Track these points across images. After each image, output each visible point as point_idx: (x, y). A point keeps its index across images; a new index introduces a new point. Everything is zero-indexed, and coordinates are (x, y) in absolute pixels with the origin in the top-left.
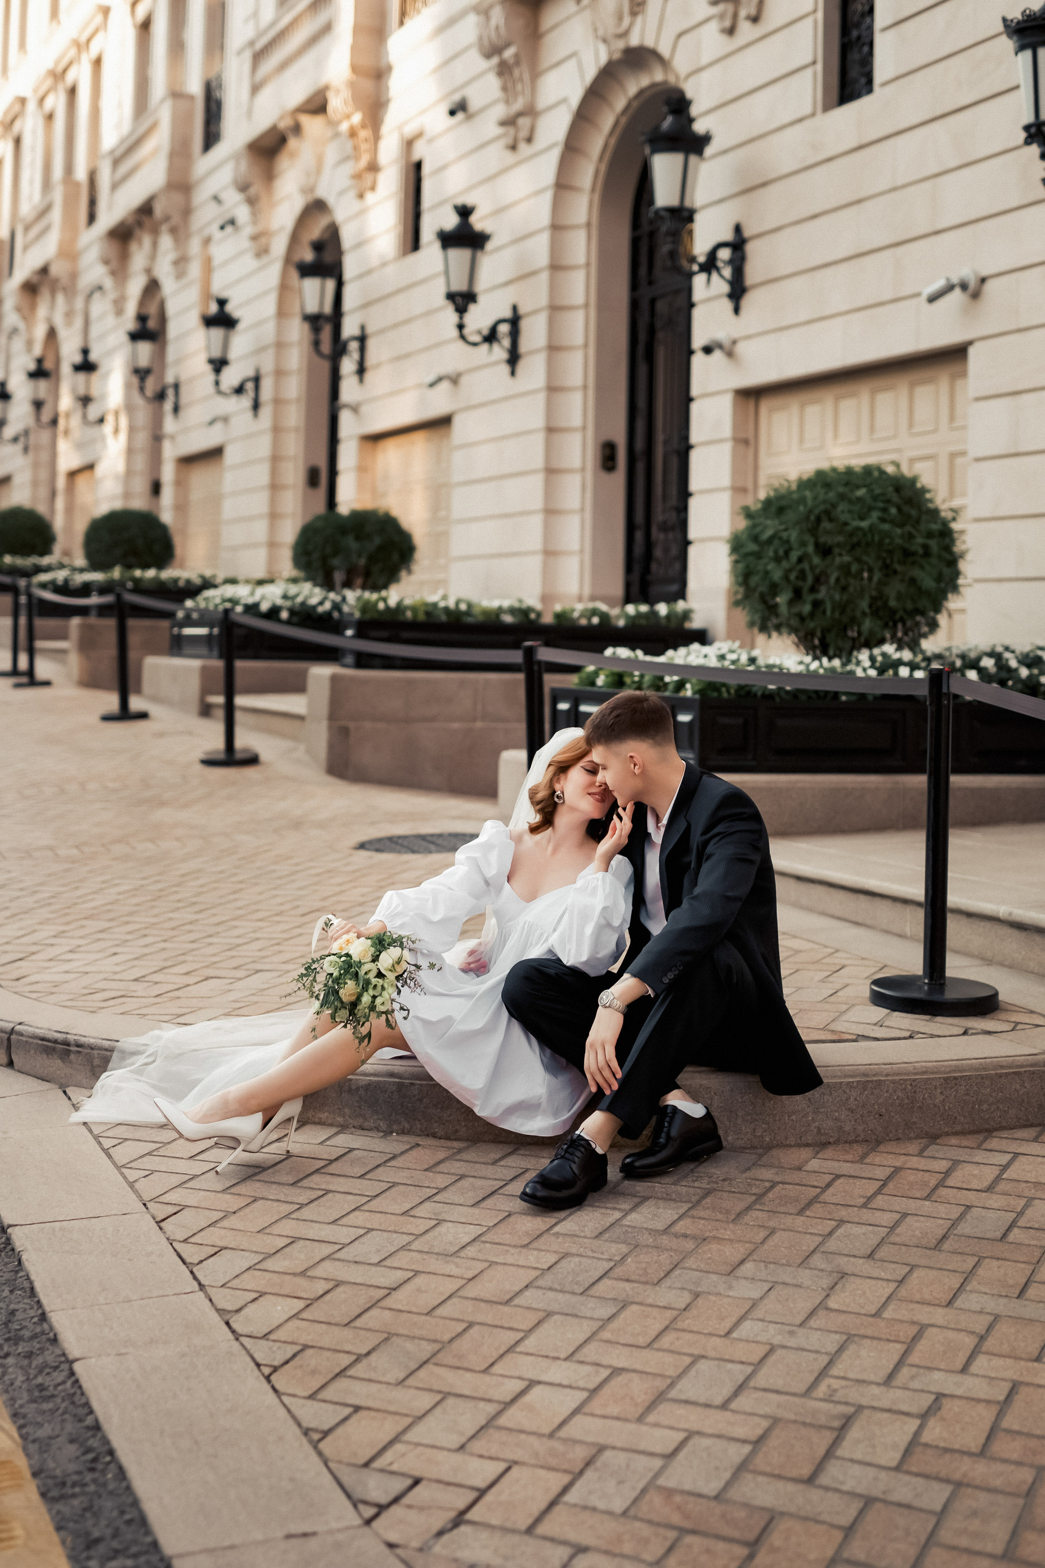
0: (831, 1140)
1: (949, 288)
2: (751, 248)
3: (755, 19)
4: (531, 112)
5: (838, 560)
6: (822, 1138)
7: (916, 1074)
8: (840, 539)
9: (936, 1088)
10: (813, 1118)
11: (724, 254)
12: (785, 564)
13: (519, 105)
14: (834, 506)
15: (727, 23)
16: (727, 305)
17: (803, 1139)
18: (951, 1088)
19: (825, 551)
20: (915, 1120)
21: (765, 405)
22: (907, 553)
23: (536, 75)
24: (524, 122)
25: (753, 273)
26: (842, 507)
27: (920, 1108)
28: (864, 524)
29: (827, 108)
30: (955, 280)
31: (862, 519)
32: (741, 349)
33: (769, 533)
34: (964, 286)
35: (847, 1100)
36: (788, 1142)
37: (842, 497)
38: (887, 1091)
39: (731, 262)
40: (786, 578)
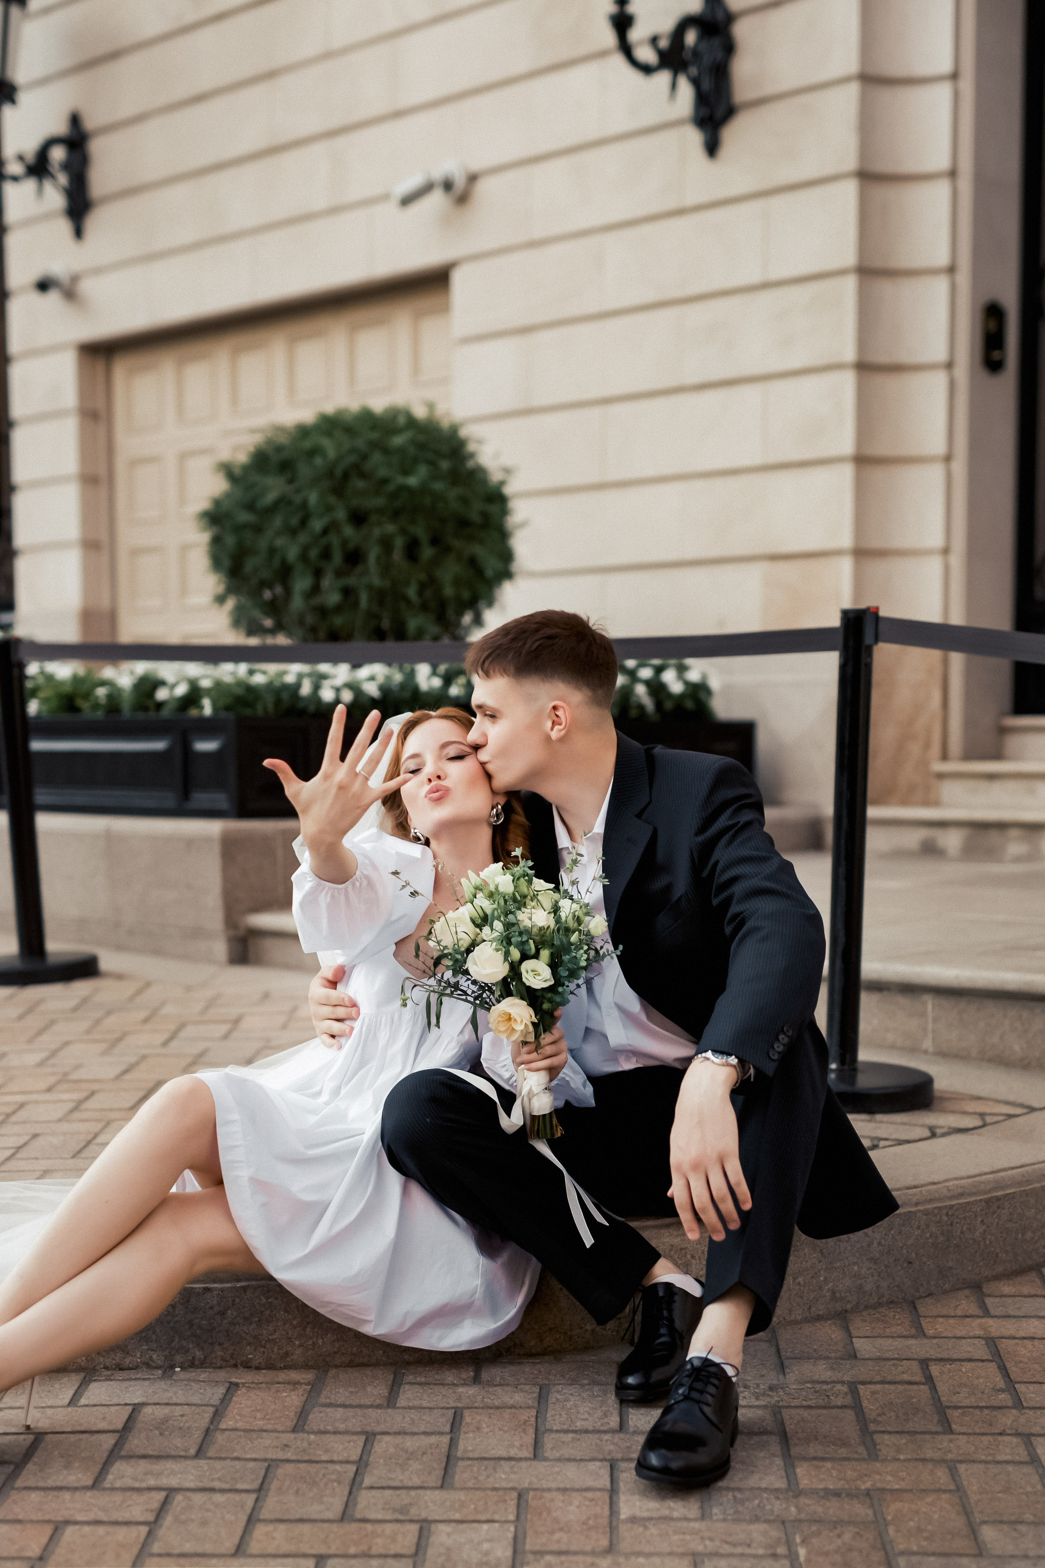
0: (849, 1306)
1: (427, 189)
2: (94, 147)
5: (377, 532)
6: (837, 1305)
7: (952, 1198)
8: (379, 502)
9: (976, 1216)
10: (826, 1278)
11: (58, 154)
12: (303, 538)
14: (365, 457)
16: (64, 226)
17: (813, 1309)
18: (994, 1213)
19: (358, 518)
20: (950, 1264)
21: (121, 366)
26: (377, 457)
27: (957, 1246)
28: (413, 481)
30: (434, 176)
31: (406, 472)
32: (86, 288)
33: (271, 497)
34: (448, 186)
35: (869, 1245)
36: (792, 1318)
37: (374, 445)
38: (918, 1228)
39: (66, 166)
40: (304, 557)
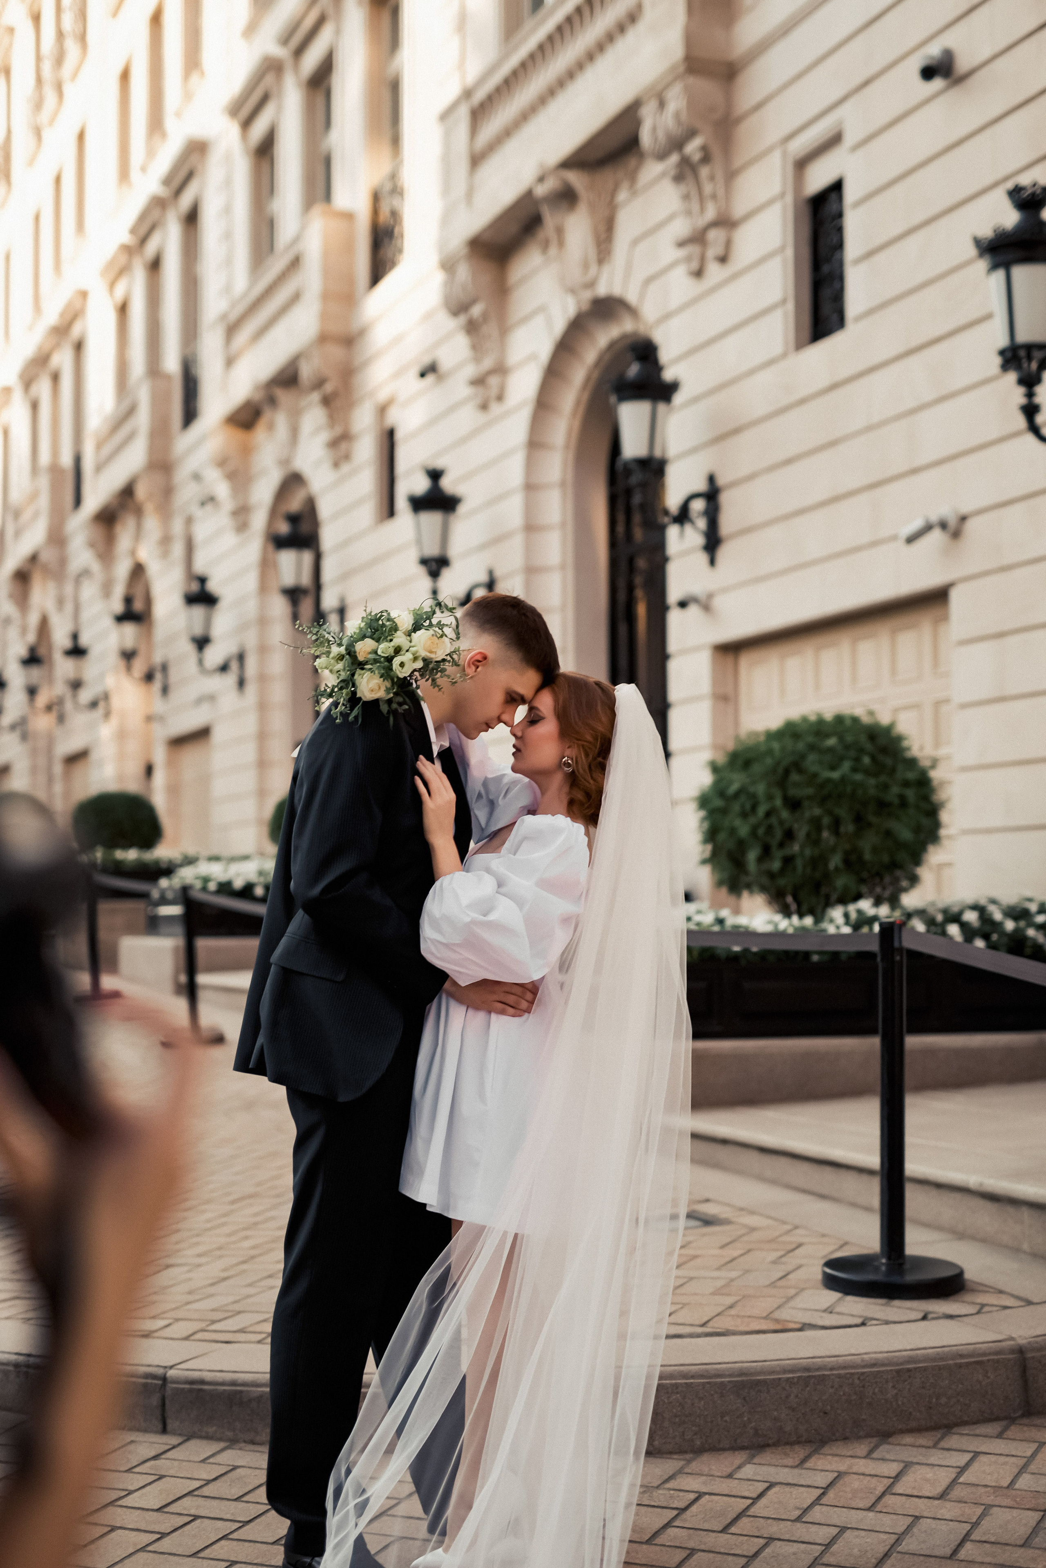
0: (770, 1442)
1: (928, 528)
2: (725, 499)
3: (723, 259)
4: (501, 370)
5: (807, 814)
6: (760, 1439)
7: (864, 1367)
8: (810, 791)
9: (887, 1382)
10: (749, 1419)
11: (698, 505)
12: (753, 820)
13: (488, 363)
14: (803, 757)
15: (695, 265)
16: (702, 558)
17: (739, 1441)
18: (905, 1381)
19: (794, 805)
20: (864, 1417)
21: (746, 660)
22: (882, 806)
23: (504, 331)
24: (493, 381)
25: (727, 524)
26: (812, 757)
27: (870, 1404)
28: (835, 775)
29: (799, 346)
30: (934, 518)
31: (833, 768)
32: (718, 602)
33: (734, 788)
34: (943, 525)
35: (787, 1397)
36: (721, 1446)
37: (812, 747)
38: (832, 1387)
39: (705, 513)
40: (754, 833)
